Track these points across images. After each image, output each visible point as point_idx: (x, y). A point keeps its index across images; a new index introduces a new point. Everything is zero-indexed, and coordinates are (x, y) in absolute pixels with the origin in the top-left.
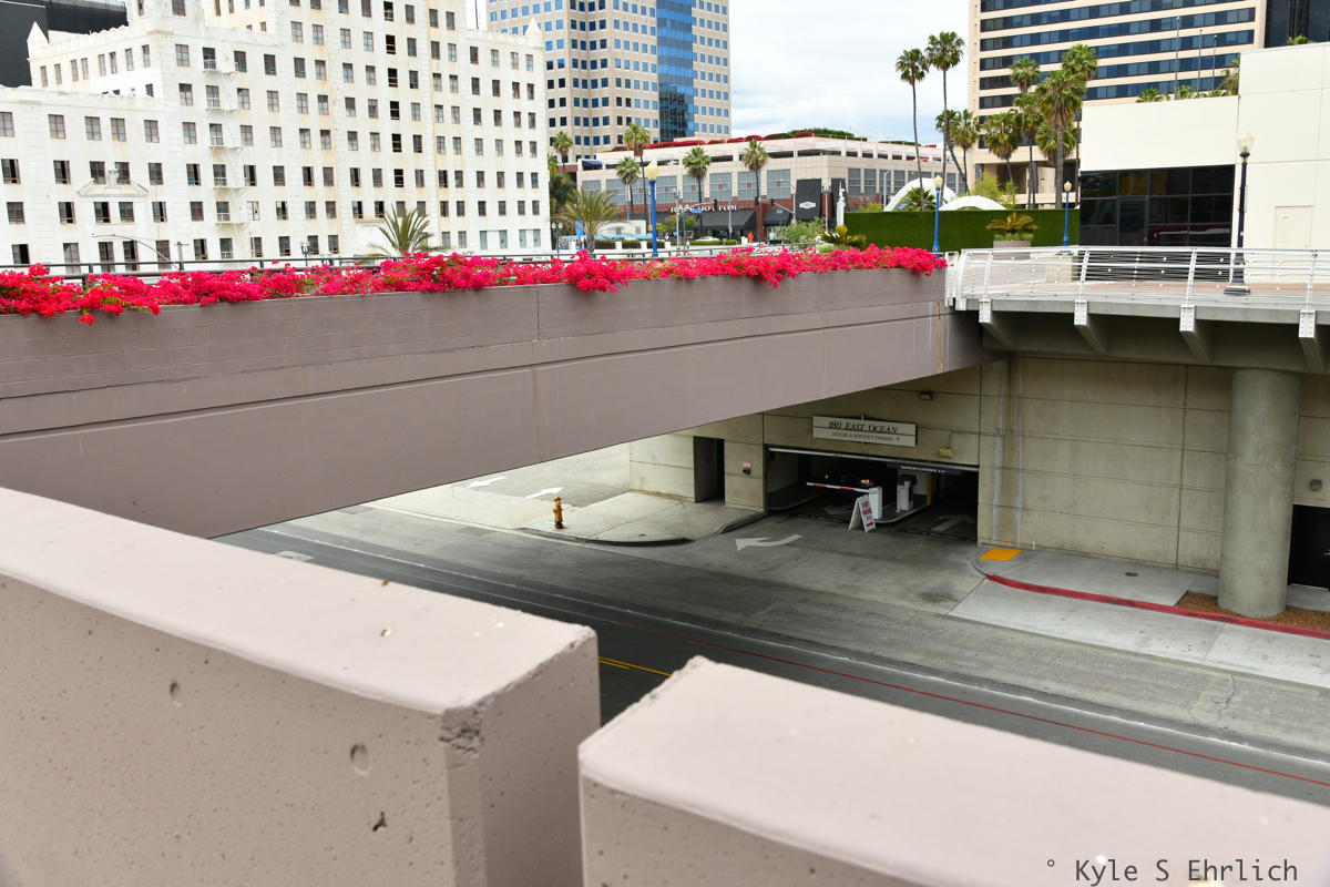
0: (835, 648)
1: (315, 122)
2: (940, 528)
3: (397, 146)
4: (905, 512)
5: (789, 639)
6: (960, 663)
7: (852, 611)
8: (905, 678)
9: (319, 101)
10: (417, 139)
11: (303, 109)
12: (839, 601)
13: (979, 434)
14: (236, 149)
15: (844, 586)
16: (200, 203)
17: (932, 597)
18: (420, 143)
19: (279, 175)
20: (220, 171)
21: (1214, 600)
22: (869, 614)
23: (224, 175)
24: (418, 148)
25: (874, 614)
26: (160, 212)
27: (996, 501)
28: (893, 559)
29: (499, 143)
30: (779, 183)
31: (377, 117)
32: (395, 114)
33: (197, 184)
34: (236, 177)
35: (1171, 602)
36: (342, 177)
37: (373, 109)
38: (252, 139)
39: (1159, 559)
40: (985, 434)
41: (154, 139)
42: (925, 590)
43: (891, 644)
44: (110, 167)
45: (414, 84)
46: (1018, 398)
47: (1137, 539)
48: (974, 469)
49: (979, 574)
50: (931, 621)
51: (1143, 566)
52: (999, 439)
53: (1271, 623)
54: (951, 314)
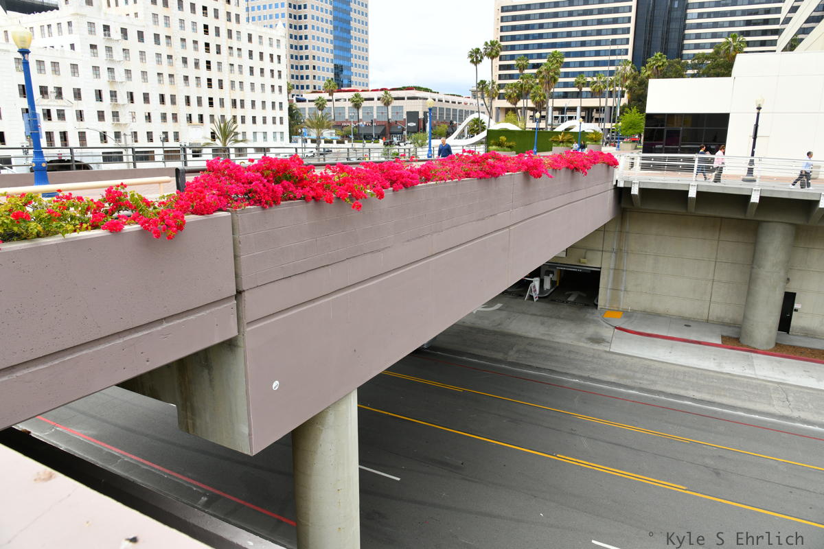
0: (566, 374)
1: (166, 70)
2: (571, 299)
3: (210, 85)
4: (548, 290)
6: (639, 381)
7: (560, 350)
9: (168, 58)
10: (220, 82)
11: (159, 62)
12: (548, 344)
13: (602, 251)
14: (122, 82)
15: (544, 334)
16: (103, 112)
17: (597, 340)
18: (222, 84)
19: (146, 98)
20: (113, 94)
21: (737, 340)
22: (570, 352)
23: (116, 96)
24: (221, 87)
25: (572, 351)
26: (80, 115)
27: (610, 286)
28: (559, 318)
29: (263, 86)
30: (397, 113)
31: (199, 68)
32: (209, 68)
33: (101, 101)
34: (122, 98)
36: (181, 100)
37: (197, 65)
38: (131, 77)
39: (698, 317)
40: (606, 251)
41: (76, 75)
42: (589, 336)
43: (594, 370)
44: (51, 90)
45: (218, 52)
46: (626, 232)
47: (687, 307)
48: (599, 270)
49: (609, 326)
50: (604, 355)
51: (692, 321)
52: (614, 254)
53: (774, 353)
54: (614, 189)
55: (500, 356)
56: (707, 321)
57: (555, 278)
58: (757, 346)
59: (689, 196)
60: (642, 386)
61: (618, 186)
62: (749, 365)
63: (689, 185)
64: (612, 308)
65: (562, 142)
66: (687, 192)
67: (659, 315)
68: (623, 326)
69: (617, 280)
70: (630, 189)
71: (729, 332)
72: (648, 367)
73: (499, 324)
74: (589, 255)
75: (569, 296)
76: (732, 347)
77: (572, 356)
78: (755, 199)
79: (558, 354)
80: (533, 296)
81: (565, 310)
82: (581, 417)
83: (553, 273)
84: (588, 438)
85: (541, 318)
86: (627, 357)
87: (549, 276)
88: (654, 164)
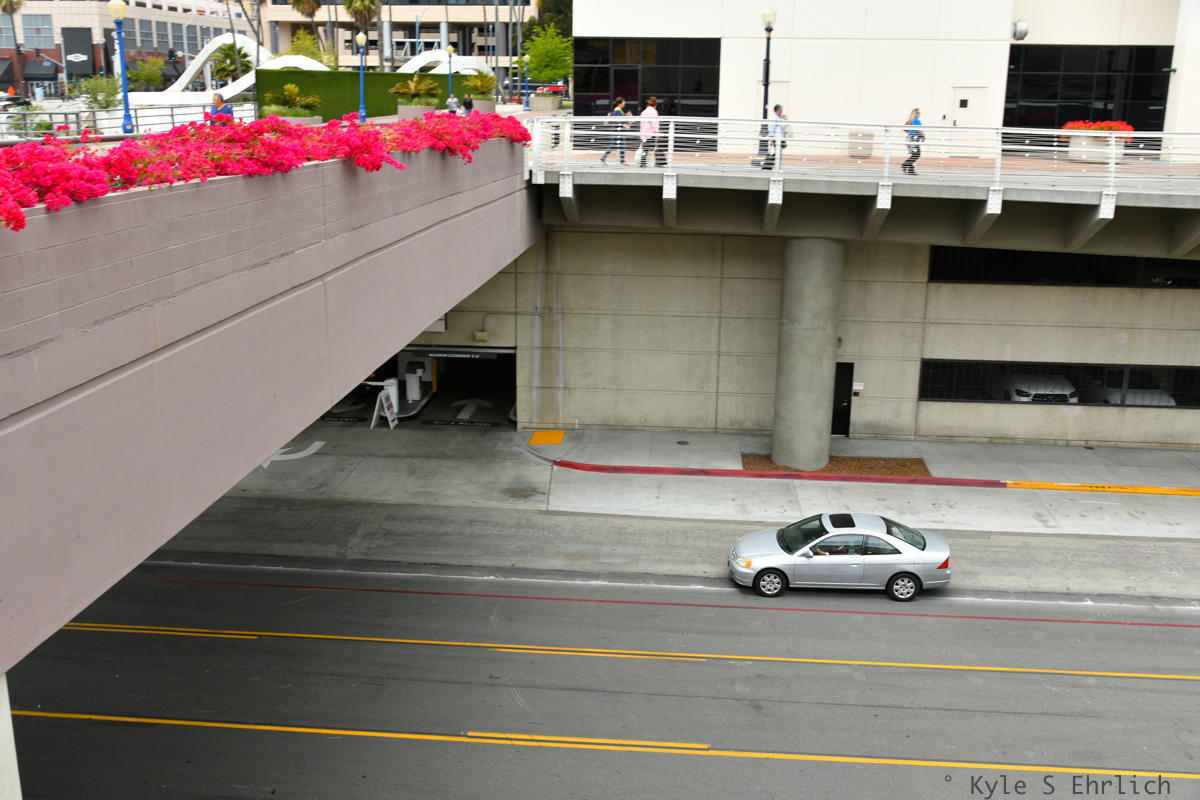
0: (470, 567)
2: (464, 415)
4: (420, 401)
5: (412, 566)
6: (607, 561)
7: (452, 522)
8: (569, 588)
12: (427, 512)
13: (516, 314)
15: (418, 492)
17: (522, 491)
21: (768, 458)
22: (472, 522)
25: (475, 521)
27: (536, 382)
28: (444, 456)
30: (38, 30)
35: (738, 466)
39: (700, 425)
40: (523, 314)
42: (505, 486)
43: (523, 552)
46: (557, 274)
47: (679, 408)
48: (511, 351)
49: (541, 461)
50: (540, 520)
51: (691, 433)
52: (537, 318)
53: (828, 474)
54: (526, 188)
55: (330, 551)
56: (716, 430)
57: (429, 377)
58: (799, 465)
59: (665, 196)
60: (612, 569)
61: (534, 181)
62: (790, 502)
63: (662, 175)
64: (545, 426)
65: (416, 95)
66: (660, 189)
67: (629, 429)
68: (568, 458)
69: (548, 369)
70: (555, 188)
71: (753, 446)
72: (621, 531)
73: (322, 485)
74: (492, 323)
75: (460, 409)
76: (759, 472)
77: (477, 529)
78: (775, 198)
79: (449, 529)
80: (386, 418)
81: (457, 439)
82: (505, 648)
83: (422, 366)
84: (523, 687)
85: (409, 461)
86: (581, 518)
87: (415, 372)
88: (597, 138)
